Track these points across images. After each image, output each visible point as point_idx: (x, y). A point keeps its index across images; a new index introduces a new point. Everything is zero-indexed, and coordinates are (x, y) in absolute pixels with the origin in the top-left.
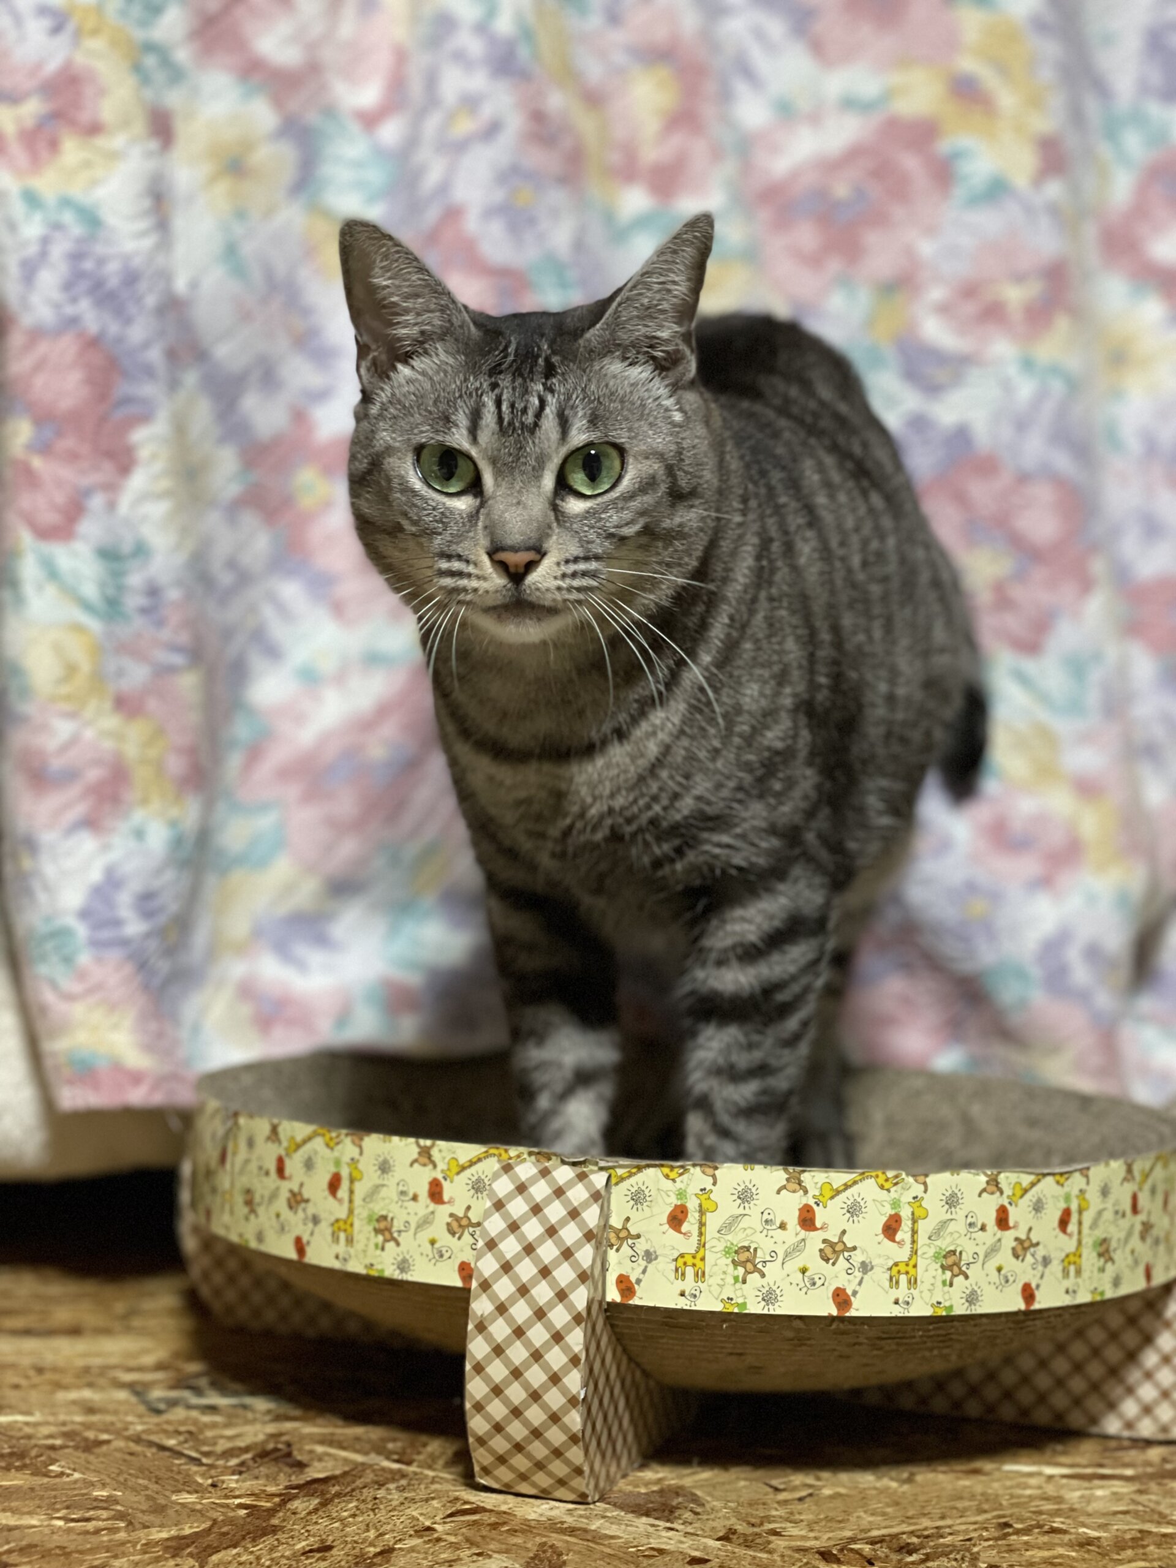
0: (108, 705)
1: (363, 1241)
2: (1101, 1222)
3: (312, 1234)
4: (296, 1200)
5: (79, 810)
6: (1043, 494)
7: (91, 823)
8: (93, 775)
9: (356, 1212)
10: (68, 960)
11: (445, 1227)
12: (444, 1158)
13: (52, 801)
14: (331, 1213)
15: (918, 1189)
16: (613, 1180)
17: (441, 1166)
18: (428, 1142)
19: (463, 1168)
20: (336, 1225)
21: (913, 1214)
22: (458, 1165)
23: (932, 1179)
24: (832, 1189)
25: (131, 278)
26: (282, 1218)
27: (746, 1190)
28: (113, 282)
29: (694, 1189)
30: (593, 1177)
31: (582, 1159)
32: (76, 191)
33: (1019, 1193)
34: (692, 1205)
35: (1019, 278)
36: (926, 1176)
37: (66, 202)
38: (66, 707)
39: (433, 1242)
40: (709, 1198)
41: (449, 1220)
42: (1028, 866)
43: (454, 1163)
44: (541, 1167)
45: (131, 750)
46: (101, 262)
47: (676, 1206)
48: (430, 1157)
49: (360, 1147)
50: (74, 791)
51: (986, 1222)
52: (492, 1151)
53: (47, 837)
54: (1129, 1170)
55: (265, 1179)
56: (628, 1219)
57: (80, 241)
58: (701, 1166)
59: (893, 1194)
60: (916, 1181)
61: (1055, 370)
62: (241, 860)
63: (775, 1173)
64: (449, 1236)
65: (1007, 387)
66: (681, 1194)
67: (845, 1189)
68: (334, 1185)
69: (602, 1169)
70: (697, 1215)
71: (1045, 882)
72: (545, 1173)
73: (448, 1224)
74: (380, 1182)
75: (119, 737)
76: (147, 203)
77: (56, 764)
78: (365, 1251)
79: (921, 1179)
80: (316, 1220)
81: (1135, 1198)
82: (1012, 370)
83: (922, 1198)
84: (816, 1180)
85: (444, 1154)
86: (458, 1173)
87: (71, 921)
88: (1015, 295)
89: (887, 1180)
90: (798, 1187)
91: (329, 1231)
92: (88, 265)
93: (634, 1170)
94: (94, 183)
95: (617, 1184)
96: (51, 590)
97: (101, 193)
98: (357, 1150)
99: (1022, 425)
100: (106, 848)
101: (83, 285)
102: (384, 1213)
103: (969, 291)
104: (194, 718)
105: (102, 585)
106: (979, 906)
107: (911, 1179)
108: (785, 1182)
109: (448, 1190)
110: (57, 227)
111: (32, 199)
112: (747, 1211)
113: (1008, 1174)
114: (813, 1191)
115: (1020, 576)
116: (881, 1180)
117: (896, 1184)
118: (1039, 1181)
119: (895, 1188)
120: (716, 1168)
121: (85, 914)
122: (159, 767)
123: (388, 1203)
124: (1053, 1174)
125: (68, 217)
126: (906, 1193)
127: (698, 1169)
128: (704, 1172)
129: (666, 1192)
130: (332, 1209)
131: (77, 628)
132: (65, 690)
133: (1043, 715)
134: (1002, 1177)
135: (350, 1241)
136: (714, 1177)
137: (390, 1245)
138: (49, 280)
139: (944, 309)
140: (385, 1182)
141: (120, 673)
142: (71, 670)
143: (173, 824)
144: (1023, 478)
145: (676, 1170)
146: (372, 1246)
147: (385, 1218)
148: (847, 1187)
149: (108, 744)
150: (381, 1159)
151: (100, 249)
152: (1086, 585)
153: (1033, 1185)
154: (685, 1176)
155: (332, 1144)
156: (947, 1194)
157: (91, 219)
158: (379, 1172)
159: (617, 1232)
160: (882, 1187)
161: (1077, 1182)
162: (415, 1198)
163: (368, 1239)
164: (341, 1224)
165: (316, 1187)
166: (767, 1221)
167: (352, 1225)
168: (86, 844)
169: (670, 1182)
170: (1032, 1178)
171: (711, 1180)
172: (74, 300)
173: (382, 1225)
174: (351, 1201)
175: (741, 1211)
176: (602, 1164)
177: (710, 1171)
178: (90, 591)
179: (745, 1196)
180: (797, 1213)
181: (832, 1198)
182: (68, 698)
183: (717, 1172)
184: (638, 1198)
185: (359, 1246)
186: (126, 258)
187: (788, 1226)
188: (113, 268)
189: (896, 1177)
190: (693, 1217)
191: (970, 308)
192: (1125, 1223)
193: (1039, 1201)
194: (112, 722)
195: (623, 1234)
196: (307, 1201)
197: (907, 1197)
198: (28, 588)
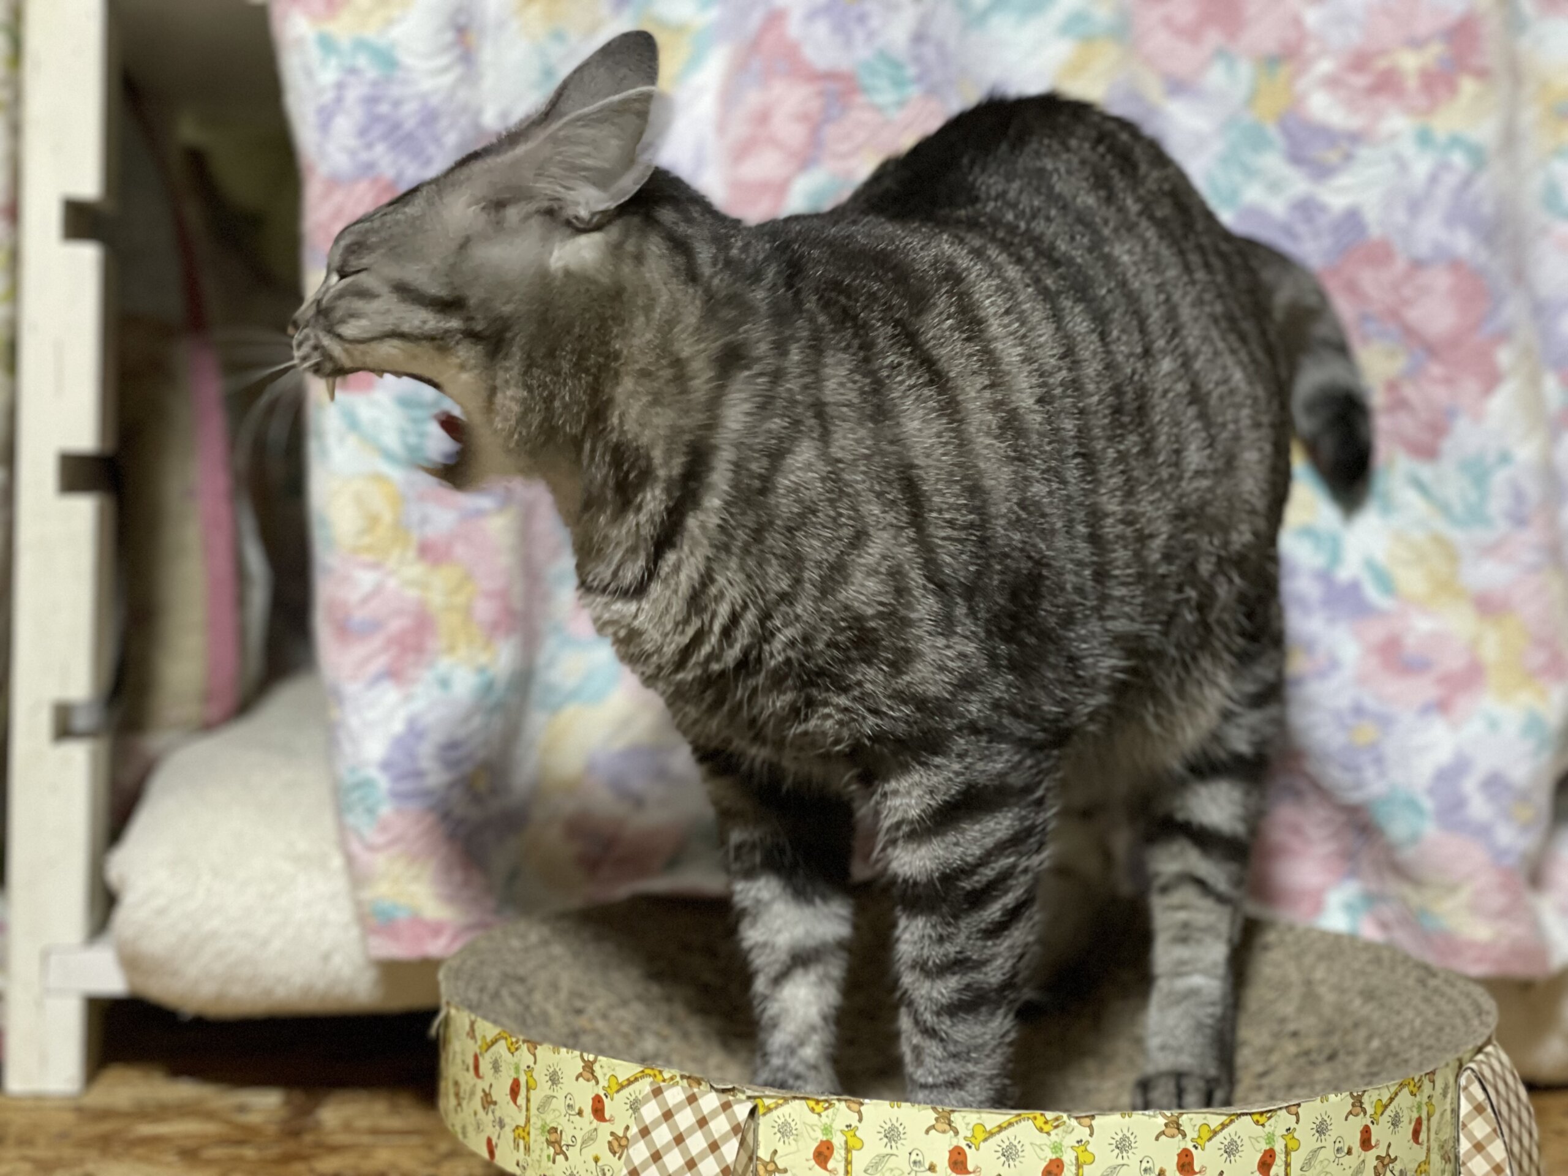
0: (411, 554)
1: (538, 1152)
2: (1316, 1163)
3: (499, 1137)
4: (488, 1102)
5: (381, 662)
6: (1441, 280)
7: (393, 674)
8: (396, 625)
9: (532, 1121)
10: (371, 811)
11: (607, 1145)
12: (605, 1075)
13: (358, 651)
14: (513, 1119)
15: (1082, 1132)
16: (761, 1110)
17: (603, 1082)
18: (591, 1057)
19: (622, 1087)
20: (517, 1132)
21: (1077, 1158)
22: (617, 1083)
23: (1099, 1121)
24: (985, 1131)
25: (430, 117)
26: (478, 1116)
27: (893, 1128)
28: (410, 124)
29: (839, 1124)
30: (737, 1108)
31: (730, 1086)
32: (370, 34)
33: (1206, 1135)
34: (838, 1141)
35: (1416, 43)
36: (1093, 1117)
37: (361, 45)
38: (368, 558)
39: (596, 1160)
40: (855, 1135)
41: (611, 1138)
42: (1424, 689)
43: (614, 1081)
44: (690, 1093)
45: (436, 599)
46: (397, 104)
47: (822, 1142)
48: (592, 1072)
49: (534, 1055)
50: (377, 641)
51: (1165, 1167)
52: (648, 1071)
53: (351, 689)
54: (1358, 1102)
55: (466, 1073)
56: (775, 1152)
57: (375, 84)
58: (846, 1101)
59: (1054, 1137)
60: (1080, 1124)
61: (1456, 141)
62: (573, 695)
63: (923, 1112)
64: (611, 1155)
65: (1402, 165)
66: (827, 1130)
67: (999, 1132)
68: (514, 1091)
69: (749, 1098)
70: (843, 1152)
71: (1442, 706)
72: (692, 1099)
73: (610, 1143)
74: (550, 1093)
75: (424, 586)
76: (449, 36)
77: (359, 615)
78: (539, 1162)
79: (1087, 1121)
80: (501, 1124)
81: (1366, 1132)
82: (1408, 148)
83: (1088, 1142)
84: (967, 1120)
85: (605, 1070)
86: (618, 1091)
87: (374, 773)
88: (1410, 62)
89: (1046, 1122)
90: (947, 1127)
91: (511, 1136)
92: (384, 108)
93: (781, 1101)
94: (390, 22)
95: (764, 1114)
96: (352, 440)
97: (396, 33)
98: (532, 1058)
99: (1415, 207)
100: (408, 698)
101: (378, 130)
102: (554, 1125)
103: (1360, 62)
104: (505, 560)
105: (403, 432)
106: (1367, 733)
107: (1074, 1122)
108: (934, 1122)
109: (610, 1108)
110: (353, 71)
111: (327, 44)
112: (894, 1151)
113: (1190, 1116)
114: (964, 1132)
115: (1414, 373)
116: (1040, 1121)
117: (1056, 1127)
118: (1232, 1121)
119: (1056, 1131)
120: (862, 1104)
121: (386, 765)
122: (468, 611)
123: (556, 1116)
124: (1251, 1114)
125: (362, 61)
126: (1068, 1137)
127: (843, 1104)
128: (849, 1107)
129: (812, 1126)
130: (513, 1115)
131: (378, 478)
132: (367, 540)
133: (1441, 525)
134: (1184, 1120)
135: (527, 1149)
136: (860, 1113)
137: (560, 1158)
138: (344, 125)
139: (1332, 82)
140: (555, 1094)
141: (424, 520)
142: (373, 521)
143: (481, 670)
144: (1417, 265)
145: (821, 1104)
146: (545, 1158)
147: (555, 1130)
148: (1001, 1128)
149: (412, 593)
150: (551, 1070)
151: (395, 91)
152: (1492, 380)
153: (1224, 1126)
154: (830, 1111)
155: (513, 1049)
156: (1118, 1138)
157: (387, 60)
158: (550, 1083)
159: (765, 1164)
160: (1041, 1130)
161: (1283, 1120)
162: (580, 1113)
163: (542, 1150)
164: (520, 1131)
165: (501, 1093)
166: (915, 1162)
167: (529, 1134)
168: (390, 695)
169: (816, 1116)
170: (1223, 1119)
171: (856, 1116)
172: (369, 146)
173: (553, 1138)
174: (528, 1109)
175: (888, 1150)
176: (749, 1093)
177: (855, 1107)
178: (391, 440)
179: (892, 1135)
180: (947, 1155)
181: (985, 1140)
182: (369, 549)
183: (863, 1109)
184: (785, 1131)
185: (535, 1155)
186: (424, 97)
187: (937, 1169)
188: (410, 108)
189: (1057, 1119)
190: (839, 1154)
191: (1361, 81)
192: (1351, 1161)
193: (1233, 1142)
194: (416, 570)
195: (771, 1167)
196: (495, 1103)
197: (1070, 1140)
198: (332, 440)
